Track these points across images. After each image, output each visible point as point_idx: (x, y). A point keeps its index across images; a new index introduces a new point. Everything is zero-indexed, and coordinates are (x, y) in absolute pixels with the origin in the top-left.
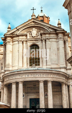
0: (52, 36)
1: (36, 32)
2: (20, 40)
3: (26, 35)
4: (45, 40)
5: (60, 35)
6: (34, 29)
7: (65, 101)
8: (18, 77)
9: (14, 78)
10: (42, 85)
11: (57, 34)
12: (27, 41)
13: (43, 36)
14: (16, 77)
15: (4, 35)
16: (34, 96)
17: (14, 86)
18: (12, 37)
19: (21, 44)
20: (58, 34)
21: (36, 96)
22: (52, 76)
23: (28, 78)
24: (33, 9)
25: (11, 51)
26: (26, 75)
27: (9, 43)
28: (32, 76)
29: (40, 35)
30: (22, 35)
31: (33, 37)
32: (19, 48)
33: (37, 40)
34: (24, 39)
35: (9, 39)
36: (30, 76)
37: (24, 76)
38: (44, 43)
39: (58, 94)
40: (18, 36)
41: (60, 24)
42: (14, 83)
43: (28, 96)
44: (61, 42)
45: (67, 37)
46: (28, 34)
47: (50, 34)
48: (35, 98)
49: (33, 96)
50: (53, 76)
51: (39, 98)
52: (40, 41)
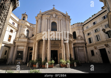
1: (55, 16)
3: (50, 16)
4: (60, 20)
6: (54, 14)
12: (50, 19)
13: (59, 18)
18: (42, 17)
20: (67, 18)
30: (48, 16)
52: (57, 20)
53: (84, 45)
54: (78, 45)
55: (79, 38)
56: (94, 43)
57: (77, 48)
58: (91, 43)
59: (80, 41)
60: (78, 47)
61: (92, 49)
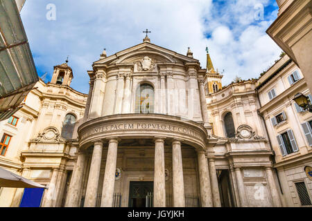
0: (178, 70)
1: (150, 63)
2: (120, 73)
3: (132, 67)
4: (166, 77)
5: (192, 70)
6: (146, 57)
7: (206, 187)
8: (109, 129)
9: (101, 131)
10: (160, 147)
11: (186, 68)
12: (132, 76)
13: (161, 69)
14: (105, 130)
15: (93, 65)
16: (140, 176)
17: (98, 149)
18: (107, 70)
19: (121, 80)
20: (188, 68)
21: (143, 176)
22: (181, 130)
23: (132, 130)
24: (147, 32)
25: (103, 91)
26: (128, 126)
27: (100, 78)
28: (140, 127)
29: (156, 69)
30: (126, 67)
31: (143, 70)
32: (117, 86)
33: (152, 76)
34: (128, 73)
35: (100, 72)
36: (135, 127)
37: (122, 127)
38: (163, 80)
39: (189, 173)
40: (117, 67)
41: (192, 54)
42: (99, 141)
43: (127, 175)
44: (193, 81)
45: (202, 76)
46: (136, 66)
47: (174, 66)
48: (142, 179)
49: (138, 177)
50: (185, 131)
51: (153, 182)
52: (157, 77)
53: (267, 159)
54: (243, 160)
55: (245, 133)
56: (303, 152)
57: (238, 172)
58: (292, 152)
59: (249, 144)
60: (242, 169)
61: (297, 177)
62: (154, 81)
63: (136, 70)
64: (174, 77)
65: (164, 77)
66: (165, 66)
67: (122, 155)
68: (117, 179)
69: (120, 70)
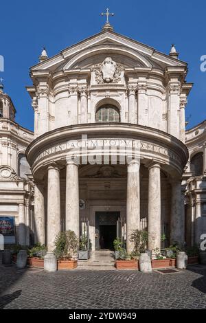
1: (114, 70)
2: (72, 86)
3: (88, 77)
4: (137, 92)
5: (174, 82)
6: (108, 59)
8: (64, 148)
9: (53, 152)
11: (165, 81)
12: (89, 92)
13: (130, 80)
17: (53, 175)
18: (52, 83)
19: (74, 97)
20: (170, 78)
21: (109, 206)
22: (162, 152)
27: (44, 95)
29: (123, 79)
30: (79, 76)
31: (105, 81)
33: (117, 90)
34: (84, 86)
35: (43, 85)
38: (132, 97)
40: (67, 77)
42: (53, 165)
46: (93, 75)
47: (148, 75)
50: (166, 152)
52: (124, 94)
62: (121, 99)
63: (93, 82)
64: (149, 92)
65: (134, 93)
66: (136, 74)
67: (85, 187)
68: (82, 208)
69: (72, 81)
